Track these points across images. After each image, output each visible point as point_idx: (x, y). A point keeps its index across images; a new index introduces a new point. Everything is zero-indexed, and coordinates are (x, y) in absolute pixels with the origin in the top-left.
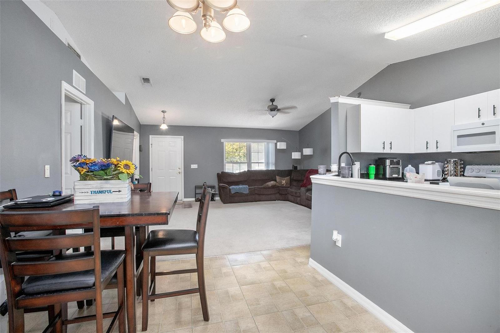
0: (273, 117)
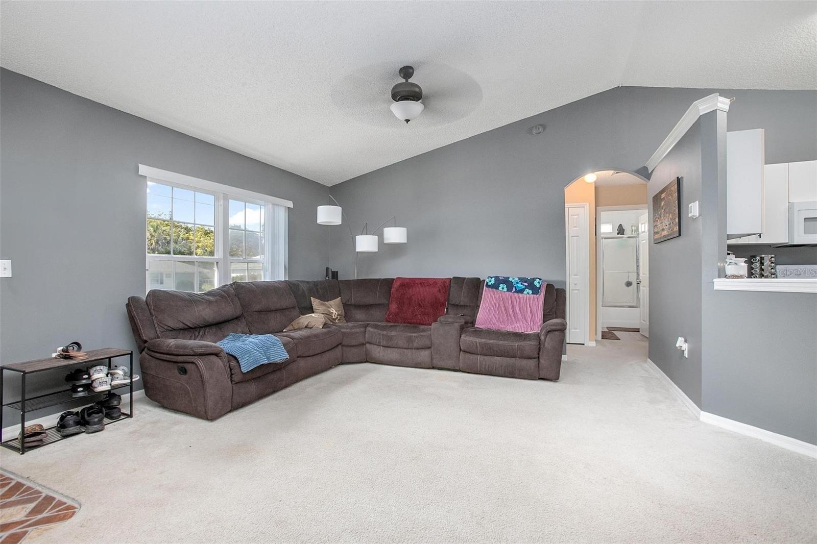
0: (407, 121)
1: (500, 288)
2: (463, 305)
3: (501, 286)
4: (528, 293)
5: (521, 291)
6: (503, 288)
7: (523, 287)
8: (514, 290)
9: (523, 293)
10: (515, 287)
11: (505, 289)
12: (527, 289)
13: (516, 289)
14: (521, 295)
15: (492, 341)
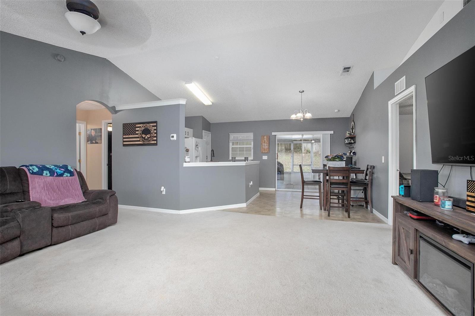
1: (44, 174)
2: (8, 193)
3: (45, 172)
4: (67, 176)
5: (61, 175)
6: (47, 174)
7: (62, 172)
8: (56, 174)
9: (63, 176)
10: (56, 172)
11: (49, 175)
12: (66, 173)
13: (57, 174)
14: (62, 178)
15: (81, 212)
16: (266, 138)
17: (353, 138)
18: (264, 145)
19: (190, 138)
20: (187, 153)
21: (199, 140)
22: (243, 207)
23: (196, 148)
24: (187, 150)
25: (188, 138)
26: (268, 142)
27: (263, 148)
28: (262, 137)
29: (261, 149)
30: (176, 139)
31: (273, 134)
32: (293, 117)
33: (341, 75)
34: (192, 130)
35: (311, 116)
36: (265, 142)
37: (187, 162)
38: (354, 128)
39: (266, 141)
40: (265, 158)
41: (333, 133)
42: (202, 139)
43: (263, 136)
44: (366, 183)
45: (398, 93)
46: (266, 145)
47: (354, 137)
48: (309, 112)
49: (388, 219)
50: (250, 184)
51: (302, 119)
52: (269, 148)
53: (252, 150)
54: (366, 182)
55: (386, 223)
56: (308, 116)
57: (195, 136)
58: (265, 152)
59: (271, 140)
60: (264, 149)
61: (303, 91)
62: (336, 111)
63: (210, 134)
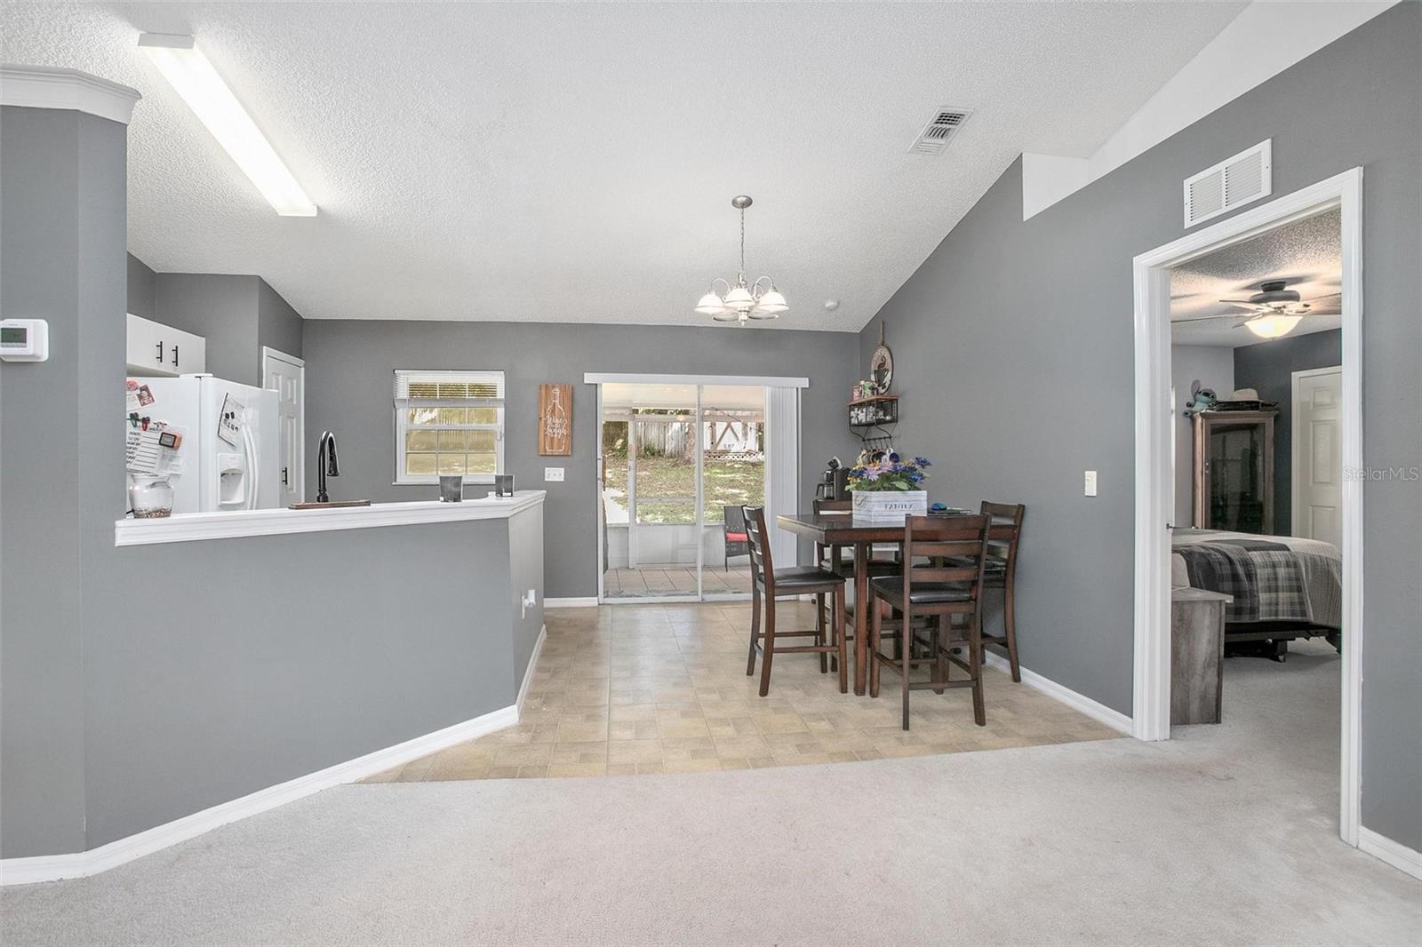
16: (558, 393)
17: (886, 405)
18: (549, 422)
19: (187, 379)
20: (169, 451)
21: (239, 391)
22: (502, 727)
23: (226, 432)
24: (169, 440)
25: (178, 376)
26: (569, 414)
27: (546, 435)
28: (543, 389)
29: (538, 442)
30: (45, 356)
31: (589, 378)
32: (710, 306)
33: (918, 148)
34: (204, 339)
35: (784, 303)
36: (553, 411)
37: (149, 515)
38: (888, 370)
39: (559, 406)
40: (555, 474)
41: (807, 386)
42: (261, 387)
43: (547, 386)
44: (999, 572)
45: (1196, 222)
46: (561, 425)
47: (892, 401)
48: (775, 290)
49: (1132, 717)
50: (526, 602)
51: (744, 316)
52: (571, 436)
53: (500, 446)
54: (999, 569)
55: (1123, 736)
56: (773, 303)
57: (215, 366)
58: (556, 451)
59: (580, 402)
60: (552, 439)
61: (749, 203)
62: (830, 304)
63: (303, 369)
